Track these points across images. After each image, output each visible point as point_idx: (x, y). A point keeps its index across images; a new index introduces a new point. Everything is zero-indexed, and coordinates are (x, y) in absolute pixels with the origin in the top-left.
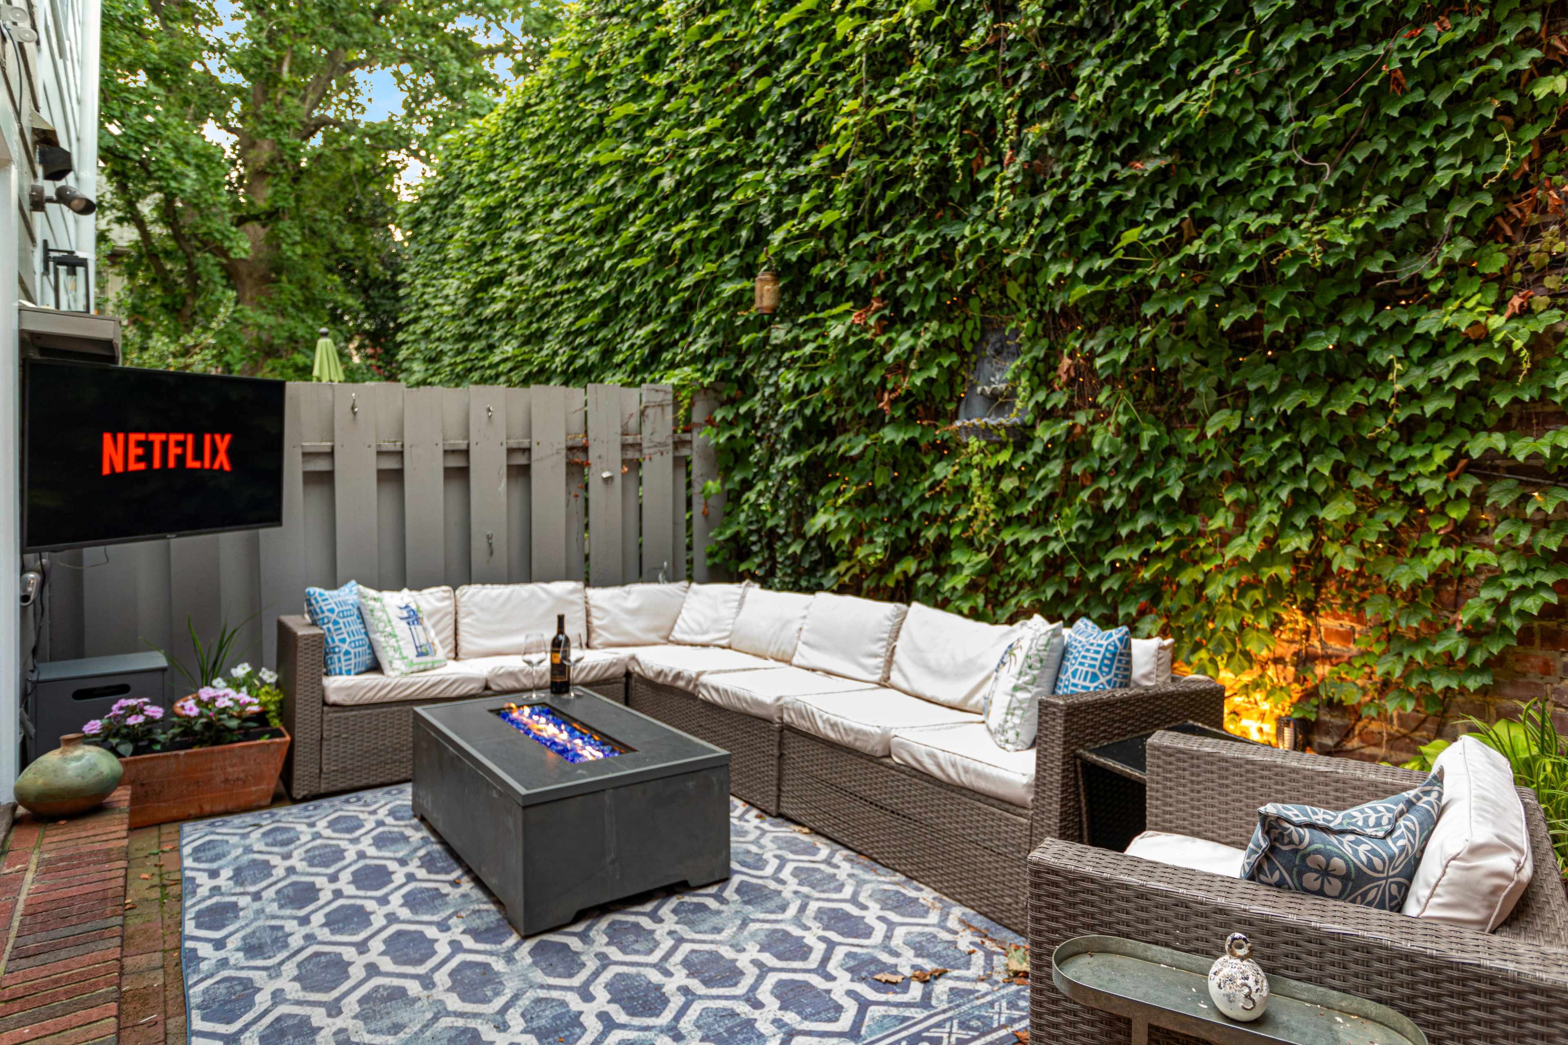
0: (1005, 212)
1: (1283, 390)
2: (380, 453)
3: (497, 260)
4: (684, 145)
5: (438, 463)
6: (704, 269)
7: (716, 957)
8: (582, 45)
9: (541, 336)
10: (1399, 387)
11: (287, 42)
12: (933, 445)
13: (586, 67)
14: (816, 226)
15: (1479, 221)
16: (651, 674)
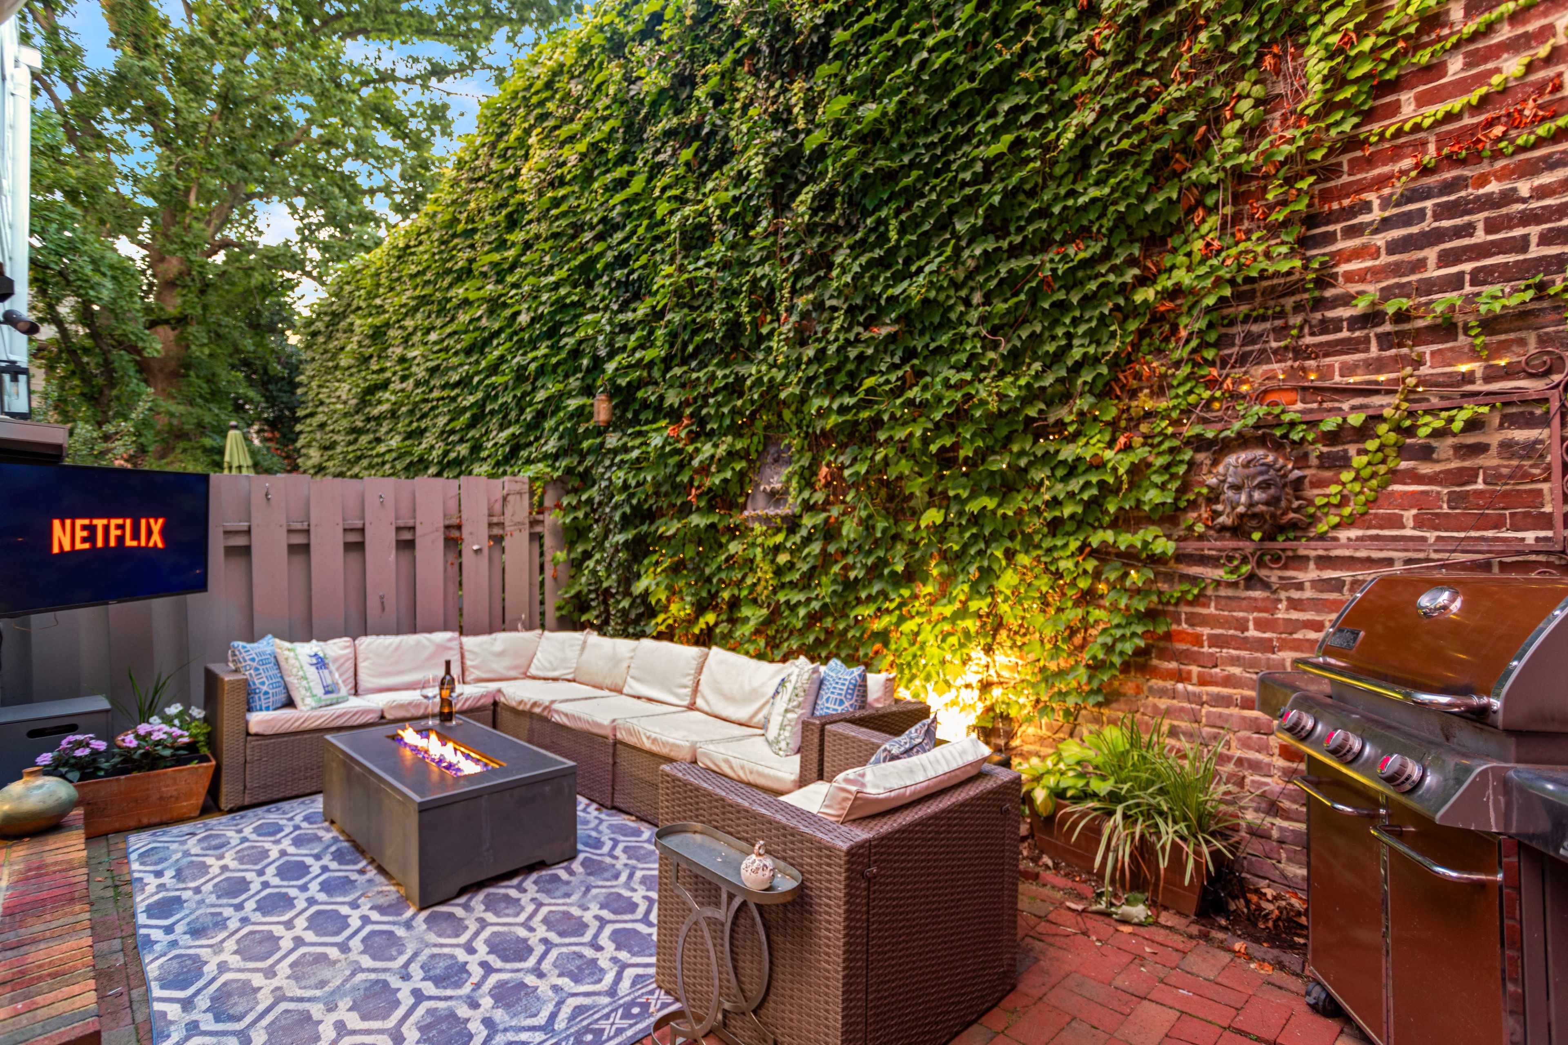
0: (781, 359)
1: (973, 496)
2: (290, 531)
3: (382, 370)
4: (537, 291)
5: (339, 539)
6: (553, 388)
7: (567, 915)
8: (454, 202)
9: (421, 433)
10: (1047, 497)
11: (194, 175)
12: (728, 528)
13: (458, 221)
14: (641, 360)
15: (1100, 384)
16: (513, 704)
